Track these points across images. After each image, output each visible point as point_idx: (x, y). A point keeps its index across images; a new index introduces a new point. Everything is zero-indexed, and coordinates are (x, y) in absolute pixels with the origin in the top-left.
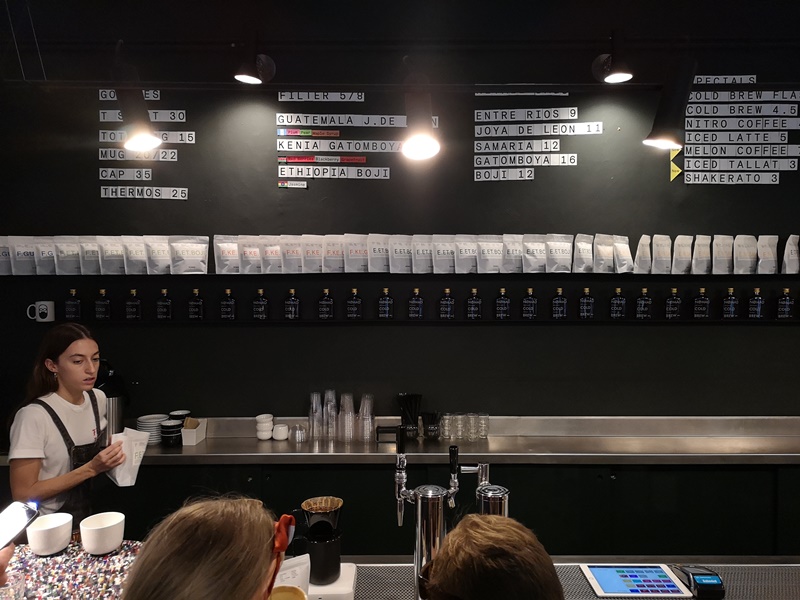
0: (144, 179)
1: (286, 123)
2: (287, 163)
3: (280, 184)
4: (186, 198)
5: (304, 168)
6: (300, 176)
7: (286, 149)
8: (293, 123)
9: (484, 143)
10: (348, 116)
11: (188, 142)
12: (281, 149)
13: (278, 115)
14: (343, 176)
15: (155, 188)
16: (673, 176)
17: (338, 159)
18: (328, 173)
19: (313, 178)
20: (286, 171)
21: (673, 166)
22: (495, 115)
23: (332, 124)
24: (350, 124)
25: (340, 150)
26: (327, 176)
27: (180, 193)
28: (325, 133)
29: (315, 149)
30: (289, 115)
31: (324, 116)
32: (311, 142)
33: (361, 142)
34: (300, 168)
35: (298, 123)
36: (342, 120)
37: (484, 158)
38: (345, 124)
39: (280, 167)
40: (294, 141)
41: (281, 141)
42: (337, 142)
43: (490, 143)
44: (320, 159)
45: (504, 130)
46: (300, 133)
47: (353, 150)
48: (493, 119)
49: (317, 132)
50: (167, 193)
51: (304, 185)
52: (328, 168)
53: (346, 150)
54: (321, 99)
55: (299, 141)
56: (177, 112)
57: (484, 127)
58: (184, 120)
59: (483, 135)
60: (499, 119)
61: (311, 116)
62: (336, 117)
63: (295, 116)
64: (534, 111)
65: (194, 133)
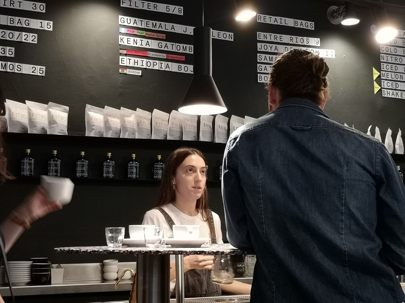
0: (8, 55)
1: (126, 24)
2: (126, 55)
3: (120, 71)
4: (43, 75)
5: (139, 60)
6: (136, 66)
7: (126, 44)
8: (131, 25)
9: (263, 55)
10: (171, 24)
11: (46, 29)
12: (122, 43)
13: (120, 17)
14: (167, 69)
15: (17, 64)
16: (376, 90)
17: (164, 56)
18: (158, 66)
19: (146, 69)
20: (125, 61)
21: (376, 84)
22: (270, 37)
23: (160, 29)
24: (173, 31)
25: (166, 49)
26: (156, 68)
27: (38, 70)
28: (155, 35)
29: (147, 47)
30: (129, 18)
31: (154, 22)
32: (145, 41)
33: (181, 45)
34: (136, 59)
35: (135, 25)
36: (168, 27)
37: (263, 66)
38: (169, 30)
39: (121, 57)
40: (132, 39)
41: (122, 37)
42: (164, 43)
43: (268, 56)
44: (151, 54)
45: (276, 48)
46: (136, 32)
47: (174, 50)
48: (268, 40)
49: (149, 34)
50: (27, 69)
51: (139, 73)
52: (157, 62)
53: (170, 49)
54: (152, 9)
55: (135, 39)
56: (38, 4)
57: (263, 44)
58: (44, 11)
59: (263, 50)
60: (273, 40)
61: (145, 21)
62: (163, 24)
63: (133, 19)
64: (294, 37)
65: (52, 22)
